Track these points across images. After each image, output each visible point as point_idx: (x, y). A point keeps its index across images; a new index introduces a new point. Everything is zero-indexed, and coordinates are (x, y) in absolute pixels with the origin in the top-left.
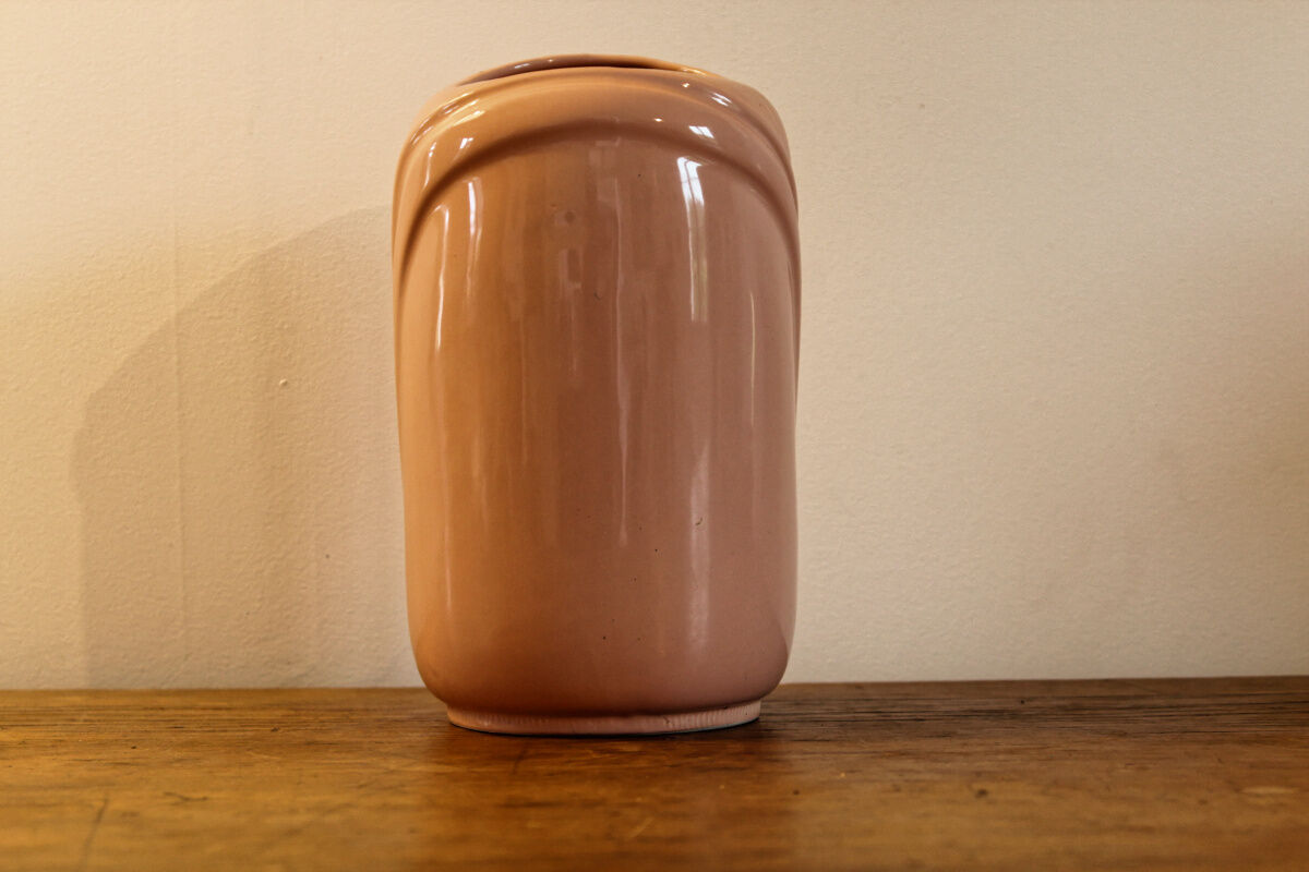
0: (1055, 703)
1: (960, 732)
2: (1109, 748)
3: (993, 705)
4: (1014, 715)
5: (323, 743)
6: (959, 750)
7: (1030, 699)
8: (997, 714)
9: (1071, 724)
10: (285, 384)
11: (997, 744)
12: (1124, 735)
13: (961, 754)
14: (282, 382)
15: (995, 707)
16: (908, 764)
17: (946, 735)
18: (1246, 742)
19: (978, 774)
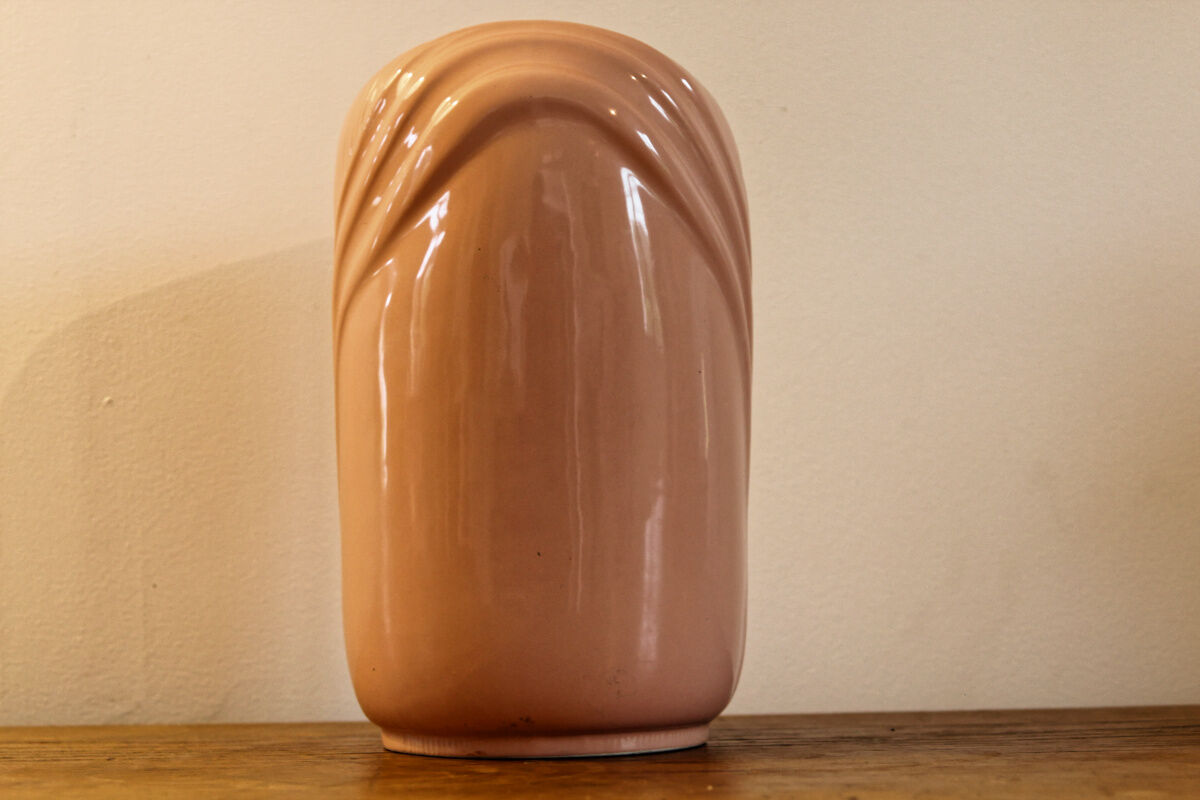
0: (927, 730)
1: (828, 754)
2: (980, 765)
3: (862, 732)
4: (884, 740)
5: (165, 769)
6: (829, 768)
7: (900, 728)
8: (868, 740)
9: (945, 747)
10: (110, 402)
11: (867, 763)
12: (998, 754)
13: (830, 771)
14: (107, 399)
15: (864, 734)
16: (778, 779)
17: (813, 757)
18: (1122, 758)
19: (849, 786)
